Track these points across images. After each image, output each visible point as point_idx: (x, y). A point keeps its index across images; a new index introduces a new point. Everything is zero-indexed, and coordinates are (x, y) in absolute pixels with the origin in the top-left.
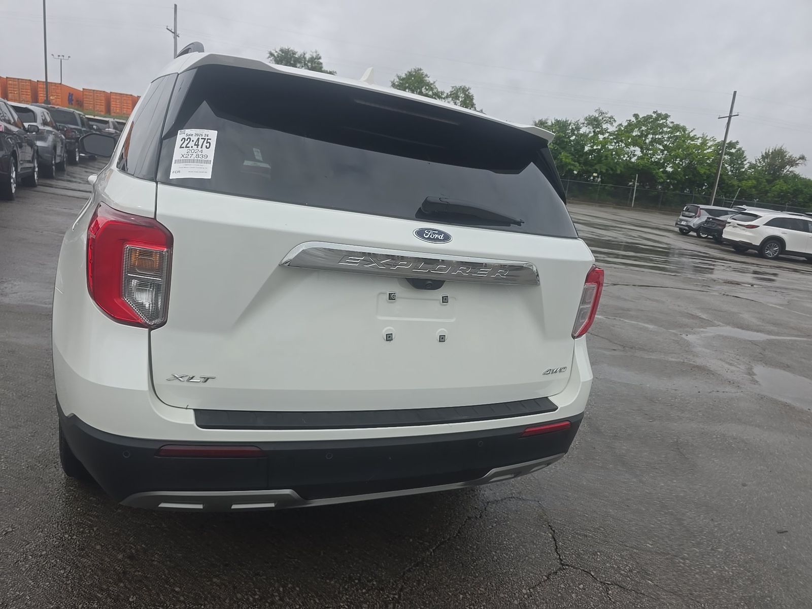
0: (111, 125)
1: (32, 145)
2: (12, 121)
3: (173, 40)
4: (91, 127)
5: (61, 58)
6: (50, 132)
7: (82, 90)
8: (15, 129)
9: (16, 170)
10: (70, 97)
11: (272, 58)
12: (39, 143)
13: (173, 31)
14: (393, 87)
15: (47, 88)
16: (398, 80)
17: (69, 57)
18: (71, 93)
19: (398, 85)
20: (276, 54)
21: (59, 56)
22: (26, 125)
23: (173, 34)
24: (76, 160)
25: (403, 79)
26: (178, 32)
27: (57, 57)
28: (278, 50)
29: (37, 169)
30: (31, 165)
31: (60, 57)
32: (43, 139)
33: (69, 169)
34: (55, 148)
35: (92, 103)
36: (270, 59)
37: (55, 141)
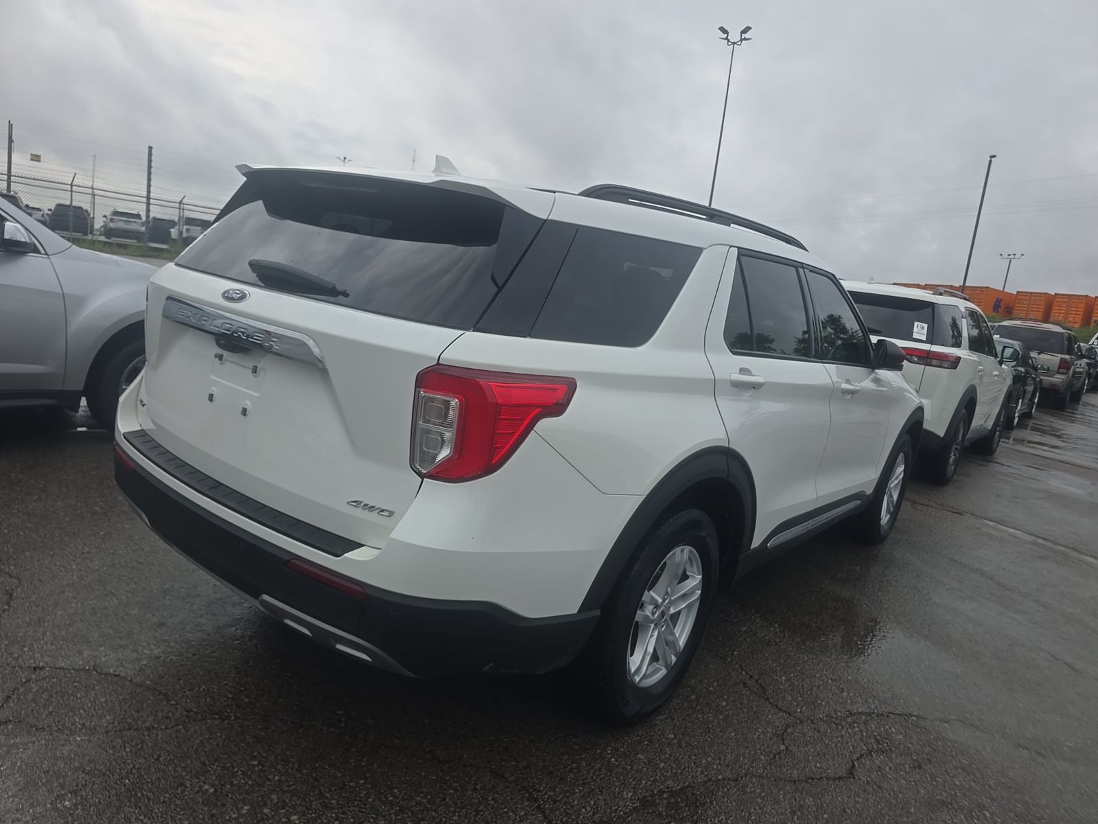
7: (1015, 293)
10: (997, 304)
17: (1023, 255)
18: (1000, 297)
21: (1009, 255)
27: (1007, 256)
31: (1010, 257)
35: (1025, 309)
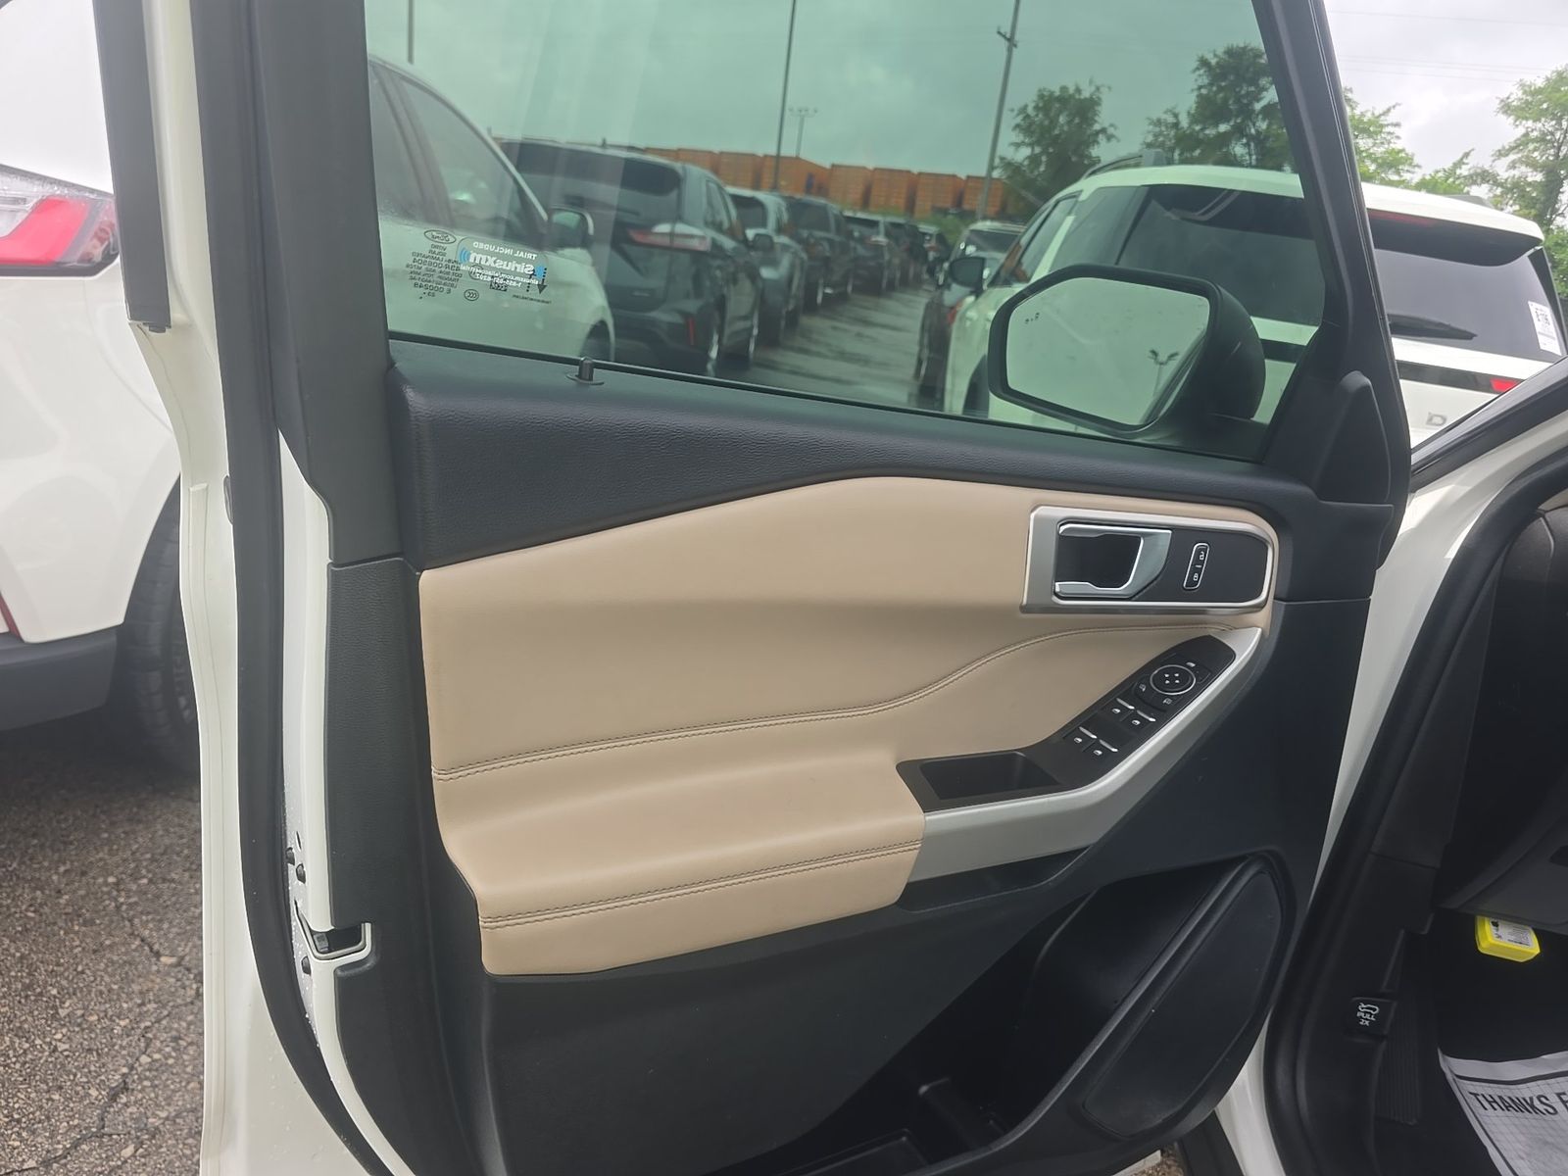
0: (882, 228)
1: (754, 276)
2: (726, 225)
3: (1005, 53)
4: (850, 235)
5: (803, 114)
6: (785, 247)
8: (728, 243)
9: (720, 341)
11: (1202, 72)
12: (767, 273)
13: (1008, 36)
14: (1505, 112)
15: (777, 168)
16: (1520, 93)
19: (1517, 109)
20: (1213, 61)
21: (800, 111)
22: (750, 233)
23: (1007, 43)
24: (816, 300)
25: (1539, 91)
26: (1017, 37)
28: (1220, 51)
29: (755, 332)
30: (748, 324)
32: (773, 263)
33: (805, 321)
34: (790, 280)
35: (841, 190)
36: (1198, 73)
37: (792, 266)
